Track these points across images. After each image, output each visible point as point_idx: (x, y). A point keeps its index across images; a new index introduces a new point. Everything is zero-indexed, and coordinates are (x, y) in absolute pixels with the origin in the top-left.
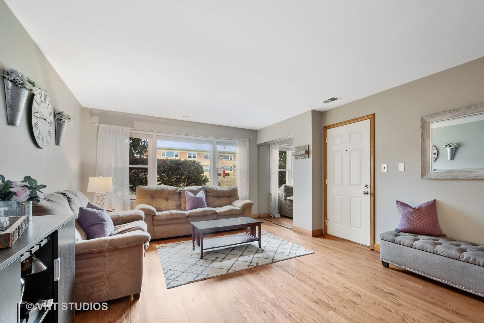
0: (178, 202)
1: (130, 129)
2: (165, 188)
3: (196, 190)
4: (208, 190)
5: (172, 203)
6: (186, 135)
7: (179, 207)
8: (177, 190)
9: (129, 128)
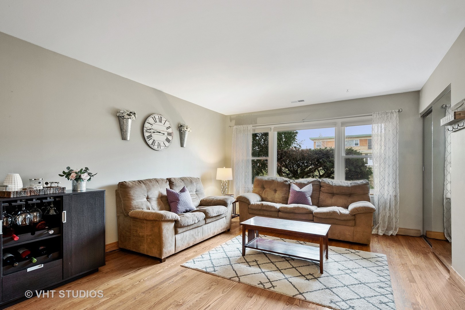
0: (285, 194)
1: (253, 126)
2: (275, 179)
3: (306, 183)
4: (322, 184)
5: (279, 195)
6: (304, 122)
7: (285, 201)
8: (287, 181)
9: (251, 125)
